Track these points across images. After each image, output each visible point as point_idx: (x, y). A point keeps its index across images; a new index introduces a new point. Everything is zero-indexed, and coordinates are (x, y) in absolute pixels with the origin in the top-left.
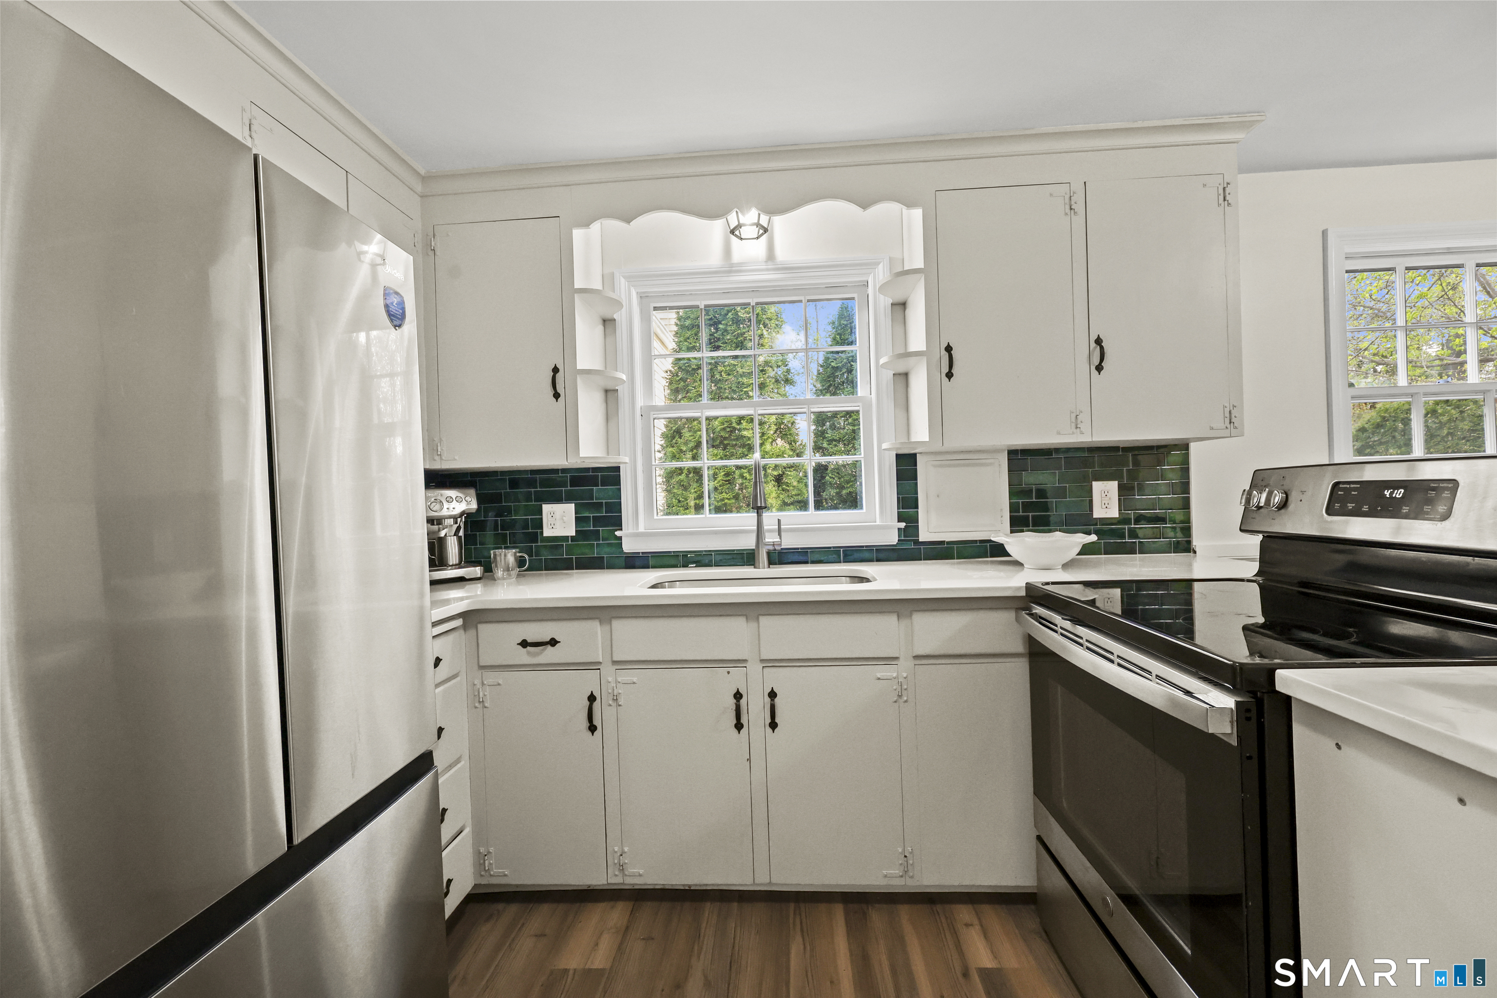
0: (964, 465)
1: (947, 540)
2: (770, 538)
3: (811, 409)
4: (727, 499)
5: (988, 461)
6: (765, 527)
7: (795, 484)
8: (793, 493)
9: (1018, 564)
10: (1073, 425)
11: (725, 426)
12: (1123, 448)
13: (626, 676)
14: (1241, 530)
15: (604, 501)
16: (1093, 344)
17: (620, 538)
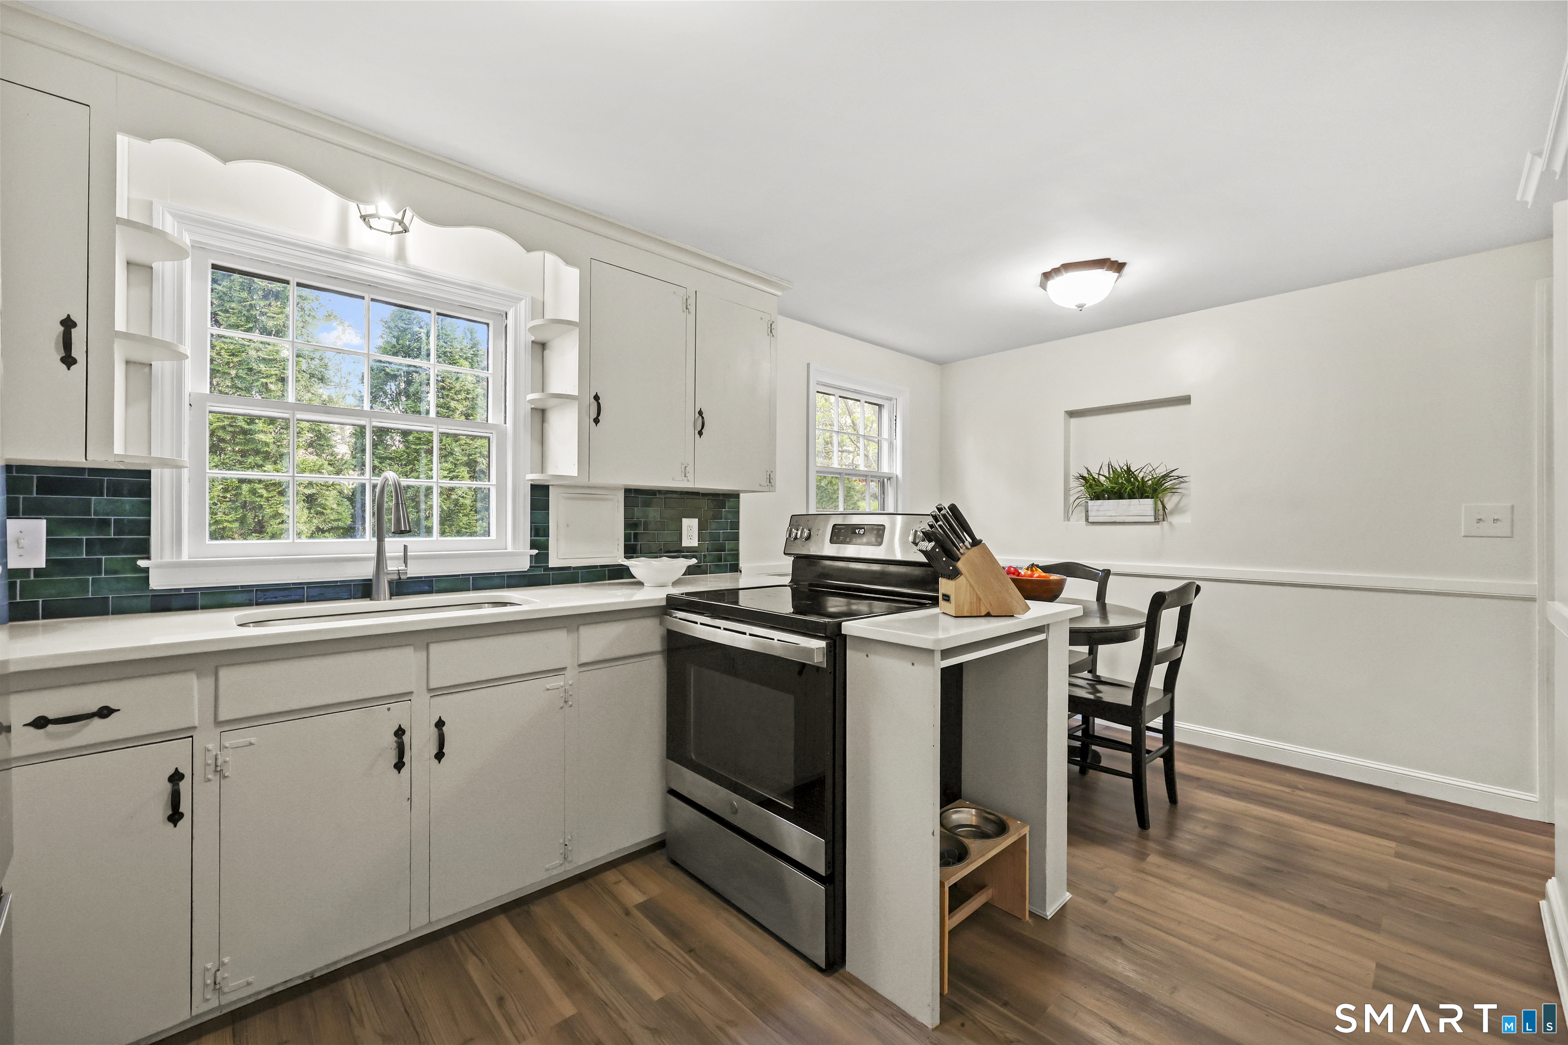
0: (588, 499)
1: (573, 566)
2: (393, 566)
3: (439, 429)
4: (226, 521)
5: (609, 497)
6: (387, 554)
7: (335, 506)
8: (332, 518)
9: (640, 584)
10: (683, 474)
11: (226, 423)
12: (702, 494)
13: (233, 739)
14: (785, 554)
15: (113, 518)
16: (697, 415)
17: (146, 570)
